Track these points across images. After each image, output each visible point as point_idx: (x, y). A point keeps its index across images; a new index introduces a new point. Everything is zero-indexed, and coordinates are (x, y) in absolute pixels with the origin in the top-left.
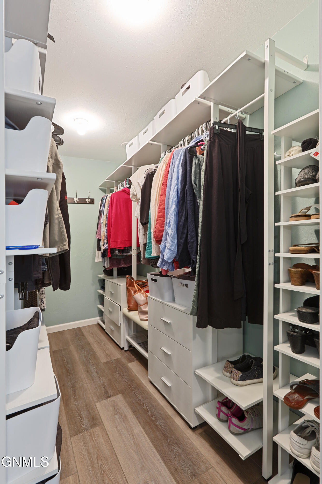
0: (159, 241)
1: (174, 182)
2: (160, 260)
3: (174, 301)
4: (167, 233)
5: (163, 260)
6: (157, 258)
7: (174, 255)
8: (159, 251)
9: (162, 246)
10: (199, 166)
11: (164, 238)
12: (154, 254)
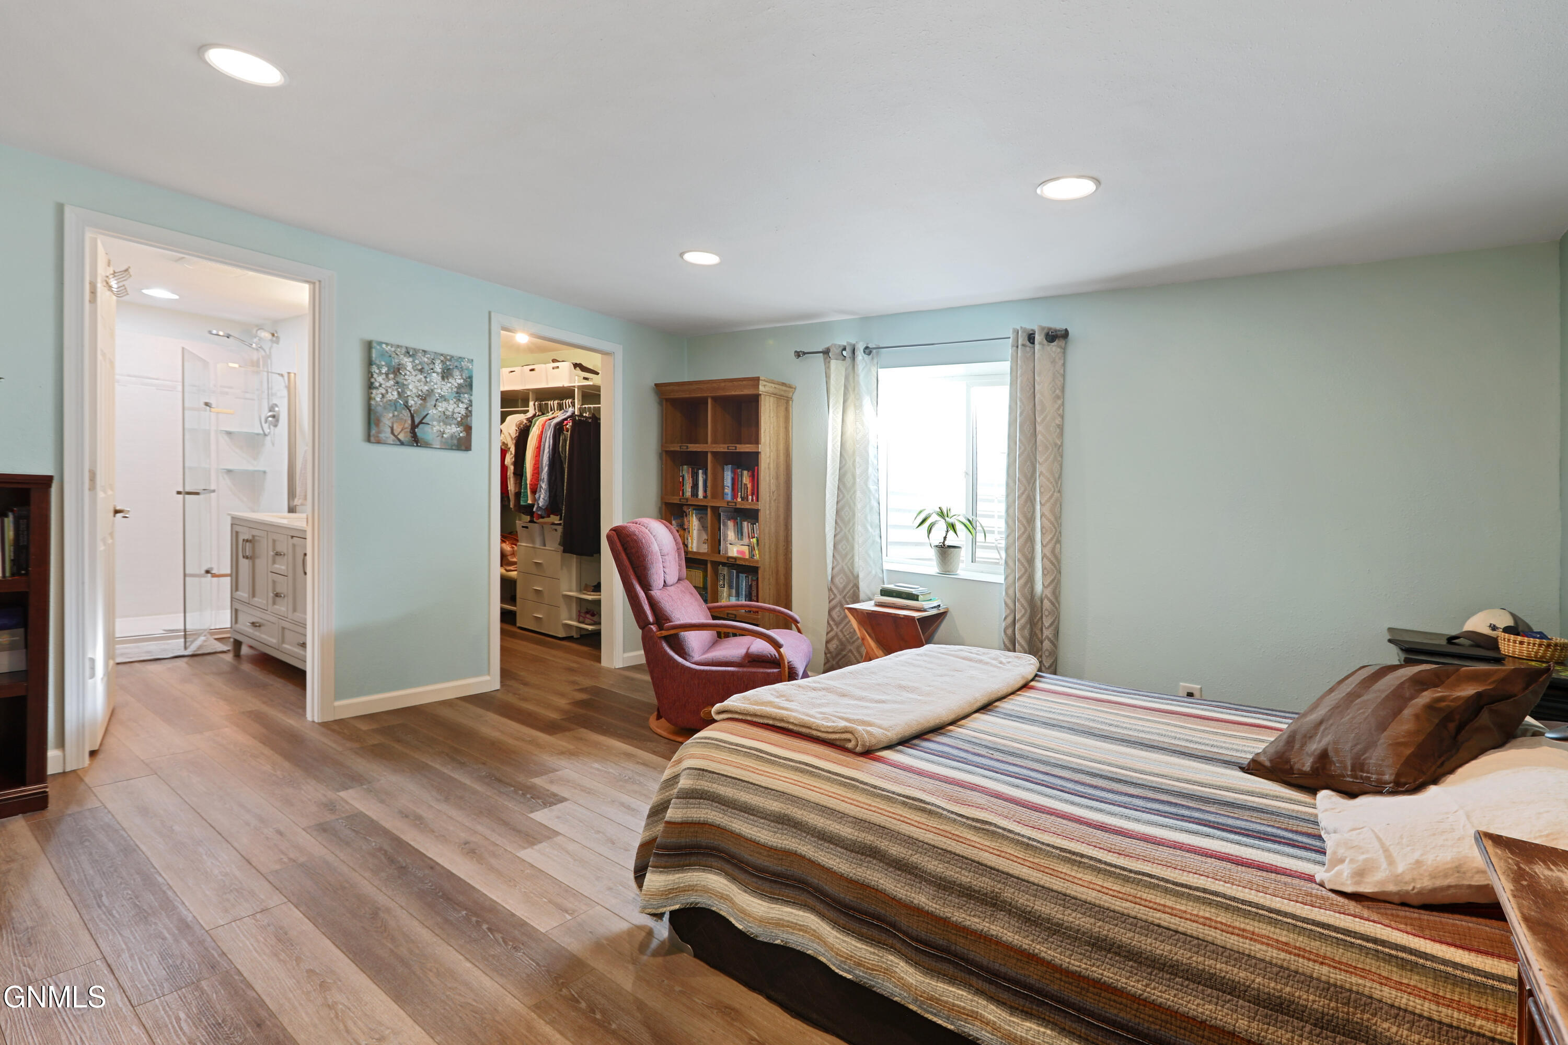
0: (534, 492)
1: (546, 451)
2: (536, 506)
3: (545, 546)
4: (541, 487)
5: (538, 506)
6: (533, 506)
7: (547, 503)
8: (535, 500)
9: (537, 496)
10: (565, 440)
11: (538, 490)
12: (530, 502)
